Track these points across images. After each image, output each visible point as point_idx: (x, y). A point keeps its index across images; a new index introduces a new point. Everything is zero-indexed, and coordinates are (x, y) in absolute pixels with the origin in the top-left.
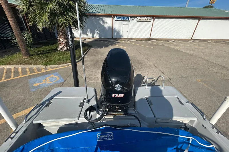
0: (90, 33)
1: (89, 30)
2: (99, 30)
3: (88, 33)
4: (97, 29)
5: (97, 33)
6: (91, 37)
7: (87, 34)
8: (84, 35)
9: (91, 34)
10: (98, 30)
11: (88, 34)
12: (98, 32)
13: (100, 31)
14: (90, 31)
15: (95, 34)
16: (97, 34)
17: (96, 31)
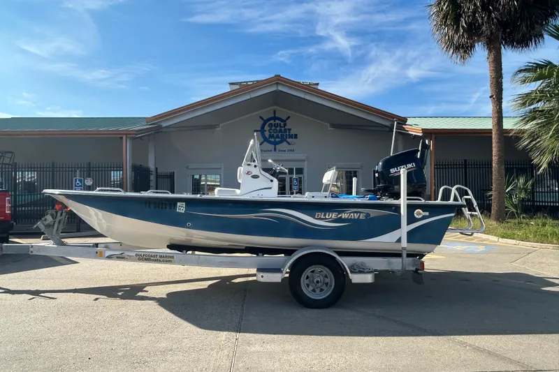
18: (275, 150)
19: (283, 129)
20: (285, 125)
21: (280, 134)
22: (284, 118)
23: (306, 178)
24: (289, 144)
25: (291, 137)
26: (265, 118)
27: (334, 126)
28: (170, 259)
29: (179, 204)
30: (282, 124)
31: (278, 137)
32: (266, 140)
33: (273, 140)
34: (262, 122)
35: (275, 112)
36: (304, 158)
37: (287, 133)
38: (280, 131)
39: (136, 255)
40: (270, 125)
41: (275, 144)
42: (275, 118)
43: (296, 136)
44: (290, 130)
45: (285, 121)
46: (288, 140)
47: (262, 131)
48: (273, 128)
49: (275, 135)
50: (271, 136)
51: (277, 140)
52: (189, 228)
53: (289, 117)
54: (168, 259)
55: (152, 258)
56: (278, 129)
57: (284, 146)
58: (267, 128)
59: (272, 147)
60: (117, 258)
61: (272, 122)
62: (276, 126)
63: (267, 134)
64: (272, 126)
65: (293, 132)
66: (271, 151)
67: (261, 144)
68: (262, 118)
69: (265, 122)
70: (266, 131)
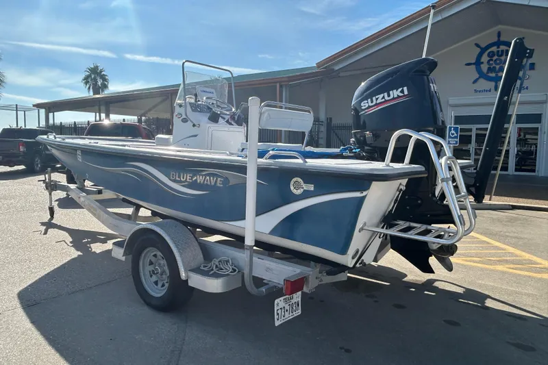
18: (496, 89)
26: (483, 45)
31: (501, 69)
32: (482, 75)
33: (493, 75)
34: (478, 50)
36: (544, 98)
40: (491, 55)
41: (496, 80)
42: (499, 43)
43: (532, 67)
47: (477, 63)
48: (495, 57)
49: (498, 67)
50: (490, 70)
51: (500, 74)
56: (503, 58)
58: (485, 58)
59: (491, 85)
61: (494, 49)
62: (500, 54)
63: (484, 67)
64: (494, 55)
66: (490, 91)
67: (475, 82)
68: (477, 45)
69: (483, 50)
70: (482, 63)
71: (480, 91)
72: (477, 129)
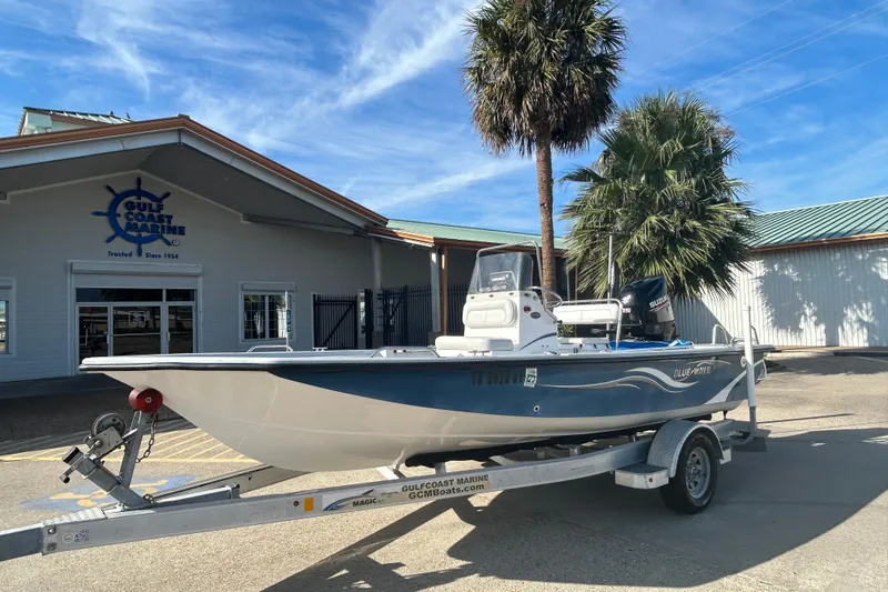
0: (816, 324)
1: (808, 311)
2: (867, 306)
3: (802, 325)
4: (857, 302)
5: (860, 321)
6: (819, 344)
7: (796, 329)
8: (782, 333)
9: (823, 327)
10: (861, 308)
11: (801, 330)
12: (866, 319)
13: (877, 313)
14: (815, 314)
15: (847, 327)
16: (856, 326)
17: (849, 313)
18: (140, 253)
19: (155, 215)
20: (160, 208)
21: (149, 224)
22: (159, 195)
23: (201, 308)
24: (169, 244)
25: (173, 230)
26: (118, 191)
27: (251, 218)
28: (481, 483)
29: (528, 371)
30: (154, 205)
31: (144, 228)
32: (119, 232)
33: (134, 234)
34: (110, 197)
35: (139, 181)
36: (199, 271)
37: (165, 224)
38: (151, 217)
39: (404, 490)
40: (130, 206)
41: (139, 241)
42: (139, 193)
43: (181, 231)
44: (170, 217)
45: (159, 200)
46: (169, 237)
47: (111, 214)
48: (135, 211)
49: (140, 224)
50: (130, 227)
51: (144, 234)
52: (535, 415)
53: (167, 195)
54: (475, 484)
55: (440, 489)
56: (146, 213)
57: (156, 247)
58: (121, 209)
59: (132, 247)
60: (355, 504)
61: (133, 199)
62: (142, 207)
63: (122, 222)
64: (133, 206)
65: (174, 223)
66: (130, 255)
67: (109, 240)
68: (110, 189)
69: (118, 198)
70: (119, 215)
71: (116, 255)
72: (115, 308)
